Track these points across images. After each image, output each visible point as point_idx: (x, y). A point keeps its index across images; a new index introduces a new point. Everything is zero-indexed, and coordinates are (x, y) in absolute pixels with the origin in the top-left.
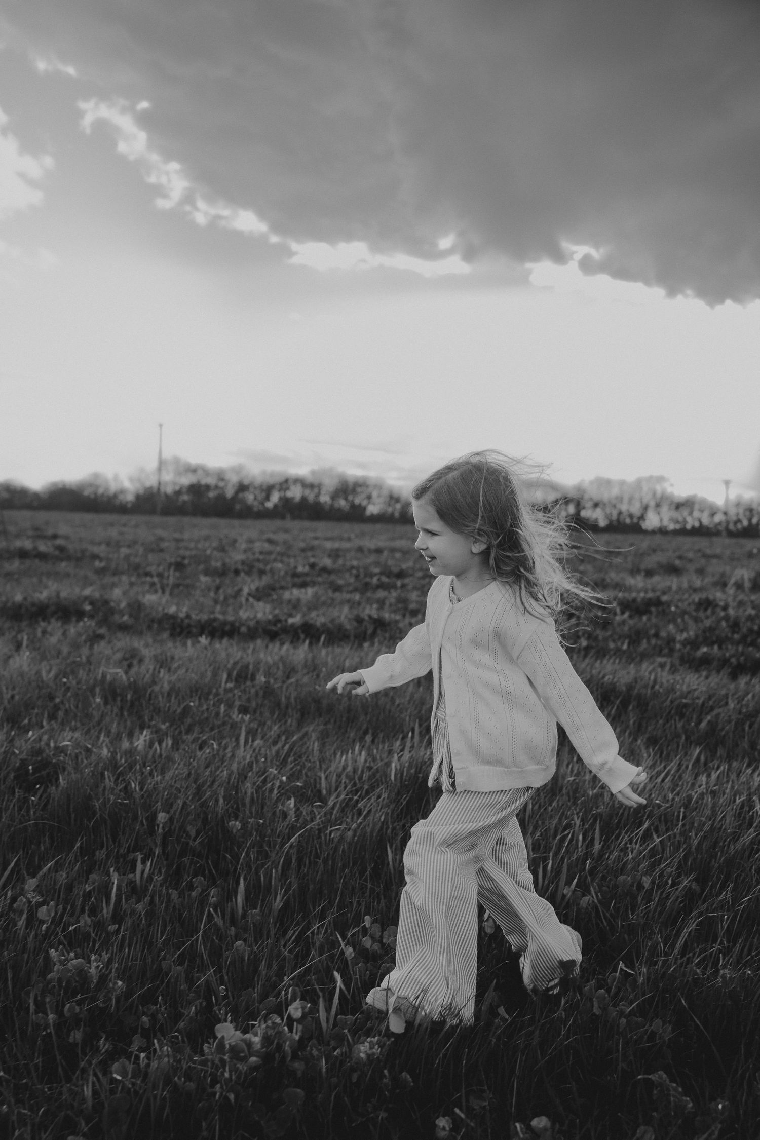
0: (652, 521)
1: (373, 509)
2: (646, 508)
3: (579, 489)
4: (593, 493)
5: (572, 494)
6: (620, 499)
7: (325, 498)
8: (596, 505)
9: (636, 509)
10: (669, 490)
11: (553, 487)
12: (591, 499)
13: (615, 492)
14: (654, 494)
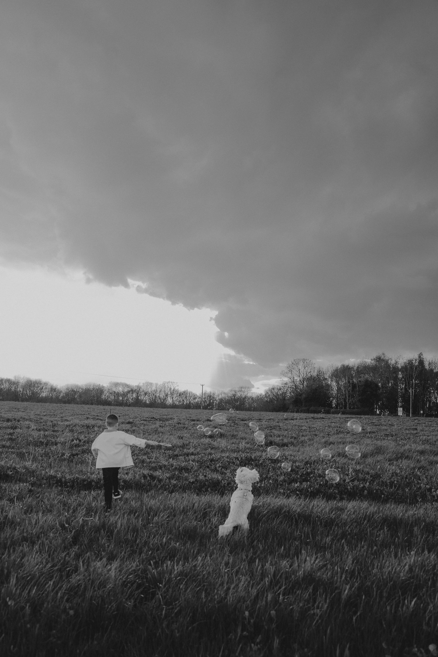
0: (169, 401)
1: (44, 395)
2: (167, 395)
3: (139, 387)
4: (144, 388)
5: (135, 388)
6: (156, 391)
7: (20, 389)
8: (146, 394)
9: (162, 396)
10: (176, 388)
11: (127, 386)
12: (143, 391)
13: (154, 388)
14: (170, 389)
